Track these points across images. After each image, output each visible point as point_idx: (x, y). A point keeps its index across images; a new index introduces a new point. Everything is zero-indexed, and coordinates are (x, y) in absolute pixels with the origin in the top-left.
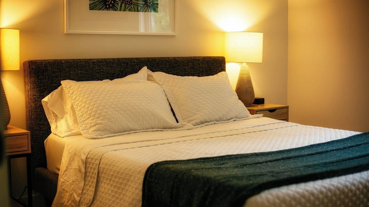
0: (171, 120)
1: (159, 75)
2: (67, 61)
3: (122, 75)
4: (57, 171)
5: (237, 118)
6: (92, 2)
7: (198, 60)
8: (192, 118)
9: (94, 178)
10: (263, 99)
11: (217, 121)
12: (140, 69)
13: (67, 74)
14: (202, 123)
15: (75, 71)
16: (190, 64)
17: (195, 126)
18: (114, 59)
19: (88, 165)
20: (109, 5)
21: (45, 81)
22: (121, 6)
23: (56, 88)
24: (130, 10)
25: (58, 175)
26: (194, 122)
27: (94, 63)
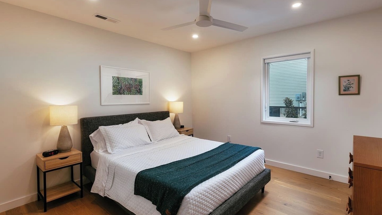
0: (149, 141)
1: (143, 121)
2: (102, 117)
3: (127, 121)
4: (96, 168)
5: (175, 136)
6: (114, 91)
7: (159, 113)
8: (157, 139)
9: (112, 175)
10: (184, 126)
11: (167, 138)
12: (135, 118)
13: (102, 123)
14: (161, 140)
15: (106, 121)
16: (156, 115)
17: (158, 142)
18: (123, 115)
19: (109, 169)
20: (122, 93)
21: (91, 127)
22: (127, 93)
23: (96, 129)
24: (131, 94)
25: (96, 170)
26: (158, 140)
27: (114, 117)
